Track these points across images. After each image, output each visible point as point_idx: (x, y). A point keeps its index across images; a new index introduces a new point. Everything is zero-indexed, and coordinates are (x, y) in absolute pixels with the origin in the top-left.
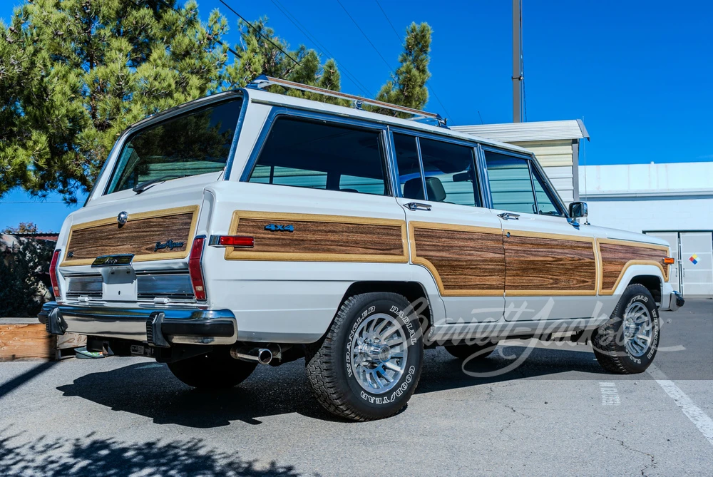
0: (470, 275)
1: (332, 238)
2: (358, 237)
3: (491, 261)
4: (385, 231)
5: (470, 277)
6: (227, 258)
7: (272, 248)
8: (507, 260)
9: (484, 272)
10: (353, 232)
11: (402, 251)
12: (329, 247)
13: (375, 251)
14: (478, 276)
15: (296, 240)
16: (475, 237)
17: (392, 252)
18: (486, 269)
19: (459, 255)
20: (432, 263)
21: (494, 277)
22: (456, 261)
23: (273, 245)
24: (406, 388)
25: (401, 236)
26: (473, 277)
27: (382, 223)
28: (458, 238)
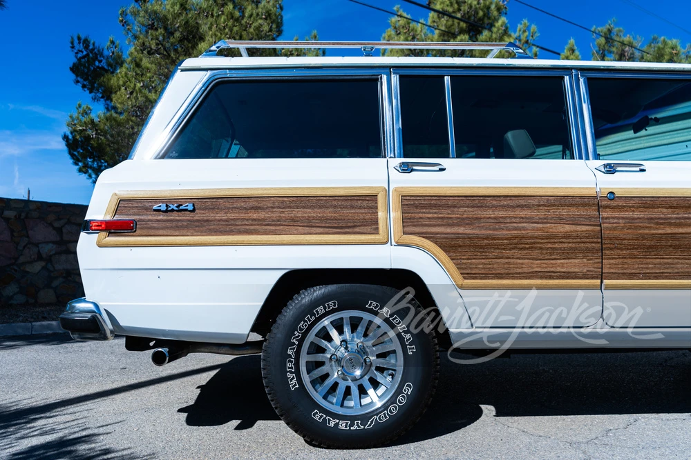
0: (517, 258)
1: (255, 216)
2: (299, 213)
3: (564, 237)
4: (348, 203)
5: (519, 261)
6: (100, 245)
7: (161, 232)
8: (606, 233)
9: (551, 254)
10: (290, 207)
11: (377, 228)
12: (248, 227)
13: (327, 230)
14: (537, 259)
15: (198, 221)
16: (531, 202)
17: (357, 230)
18: (556, 249)
19: (495, 229)
20: (436, 243)
21: (577, 261)
22: (487, 238)
23: (163, 228)
24: (395, 412)
25: (377, 208)
26: (526, 261)
27: (342, 192)
28: (493, 206)
